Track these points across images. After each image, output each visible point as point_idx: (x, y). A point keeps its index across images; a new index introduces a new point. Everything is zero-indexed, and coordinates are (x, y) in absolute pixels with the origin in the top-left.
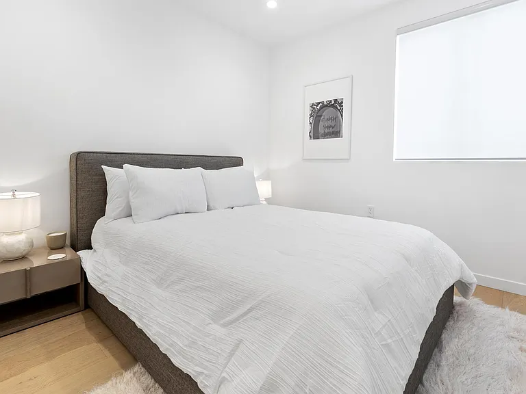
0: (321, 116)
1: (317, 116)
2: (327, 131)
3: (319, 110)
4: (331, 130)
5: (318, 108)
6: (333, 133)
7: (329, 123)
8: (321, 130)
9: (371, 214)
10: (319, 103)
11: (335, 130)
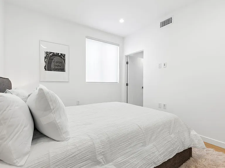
0: (53, 59)
1: (50, 59)
2: (56, 67)
3: (51, 56)
4: (59, 67)
5: (51, 55)
6: (60, 69)
7: (58, 64)
8: (53, 66)
9: (78, 104)
10: (51, 53)
11: (61, 68)
